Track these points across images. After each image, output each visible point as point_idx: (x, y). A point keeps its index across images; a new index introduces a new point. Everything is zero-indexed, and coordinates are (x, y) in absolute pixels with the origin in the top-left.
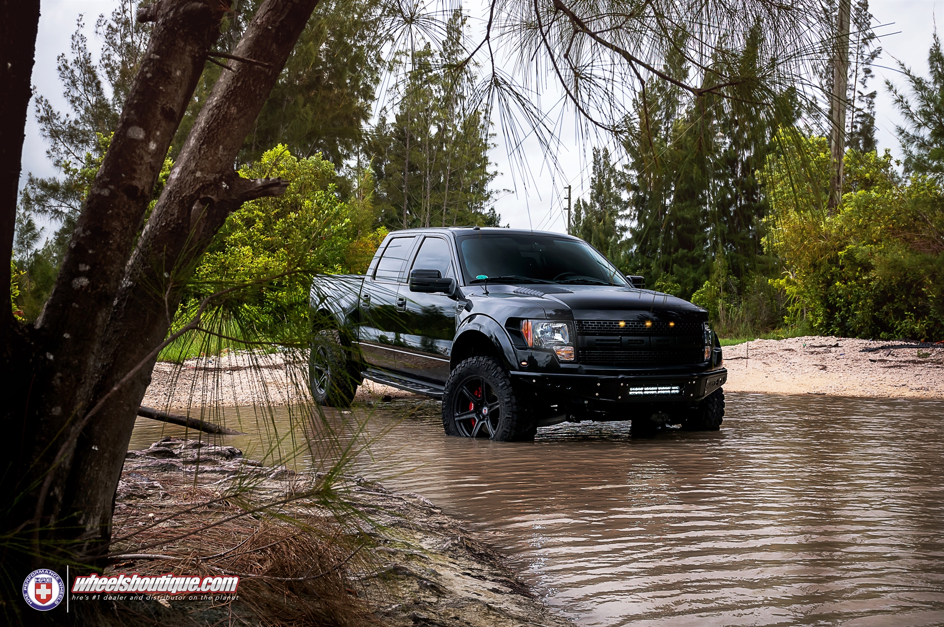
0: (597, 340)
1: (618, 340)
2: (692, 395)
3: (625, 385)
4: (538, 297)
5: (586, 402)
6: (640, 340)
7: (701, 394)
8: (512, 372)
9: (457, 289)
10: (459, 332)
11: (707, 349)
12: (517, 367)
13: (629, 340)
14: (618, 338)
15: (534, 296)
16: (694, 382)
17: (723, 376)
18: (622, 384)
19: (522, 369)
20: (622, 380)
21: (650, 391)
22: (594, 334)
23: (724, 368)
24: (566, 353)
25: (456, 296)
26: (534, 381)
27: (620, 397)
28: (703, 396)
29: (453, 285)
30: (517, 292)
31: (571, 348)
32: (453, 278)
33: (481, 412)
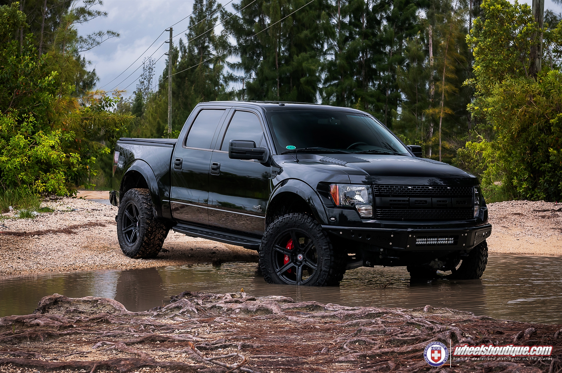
0: (391, 201)
1: (407, 201)
2: (464, 245)
3: (412, 236)
4: (342, 165)
5: (382, 250)
6: (424, 201)
7: (472, 244)
8: (323, 226)
9: (270, 157)
10: (274, 193)
11: (476, 208)
12: (327, 222)
13: (416, 201)
14: (407, 199)
15: (335, 164)
16: (466, 235)
17: (489, 230)
18: (410, 236)
19: (330, 223)
20: (410, 233)
21: (433, 241)
22: (388, 196)
23: (489, 224)
24: (365, 210)
25: (270, 163)
26: (341, 233)
27: (408, 246)
28: (473, 245)
29: (266, 154)
30: (323, 161)
31: (370, 207)
32: (266, 148)
33: (297, 260)
